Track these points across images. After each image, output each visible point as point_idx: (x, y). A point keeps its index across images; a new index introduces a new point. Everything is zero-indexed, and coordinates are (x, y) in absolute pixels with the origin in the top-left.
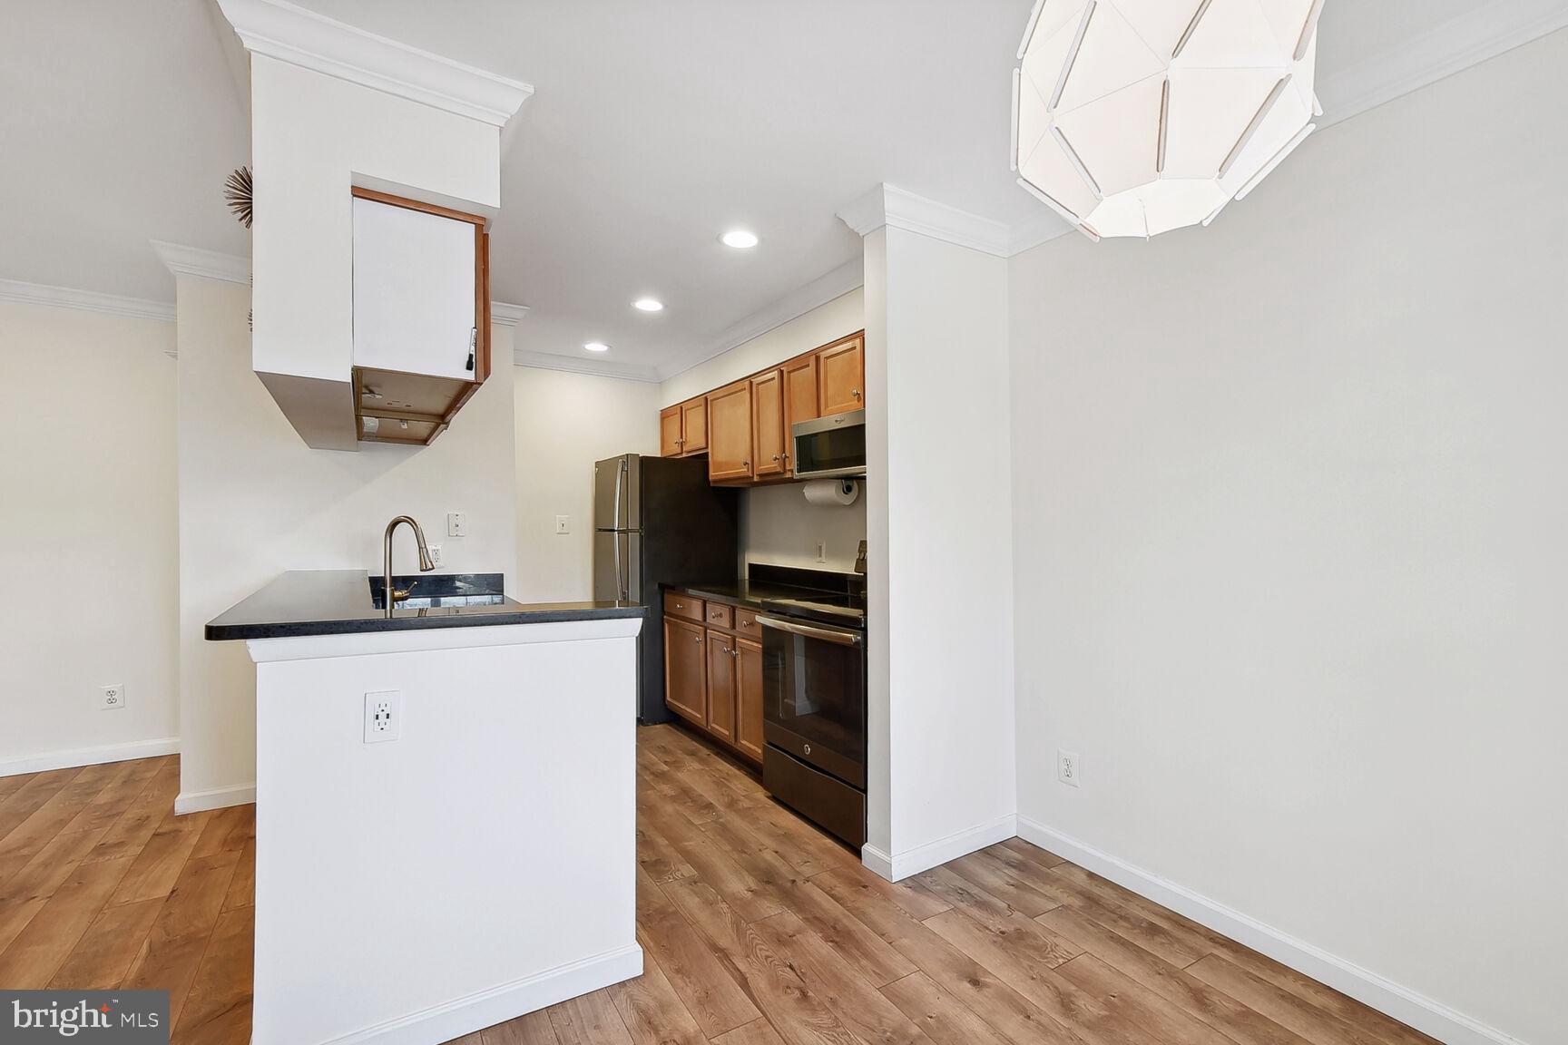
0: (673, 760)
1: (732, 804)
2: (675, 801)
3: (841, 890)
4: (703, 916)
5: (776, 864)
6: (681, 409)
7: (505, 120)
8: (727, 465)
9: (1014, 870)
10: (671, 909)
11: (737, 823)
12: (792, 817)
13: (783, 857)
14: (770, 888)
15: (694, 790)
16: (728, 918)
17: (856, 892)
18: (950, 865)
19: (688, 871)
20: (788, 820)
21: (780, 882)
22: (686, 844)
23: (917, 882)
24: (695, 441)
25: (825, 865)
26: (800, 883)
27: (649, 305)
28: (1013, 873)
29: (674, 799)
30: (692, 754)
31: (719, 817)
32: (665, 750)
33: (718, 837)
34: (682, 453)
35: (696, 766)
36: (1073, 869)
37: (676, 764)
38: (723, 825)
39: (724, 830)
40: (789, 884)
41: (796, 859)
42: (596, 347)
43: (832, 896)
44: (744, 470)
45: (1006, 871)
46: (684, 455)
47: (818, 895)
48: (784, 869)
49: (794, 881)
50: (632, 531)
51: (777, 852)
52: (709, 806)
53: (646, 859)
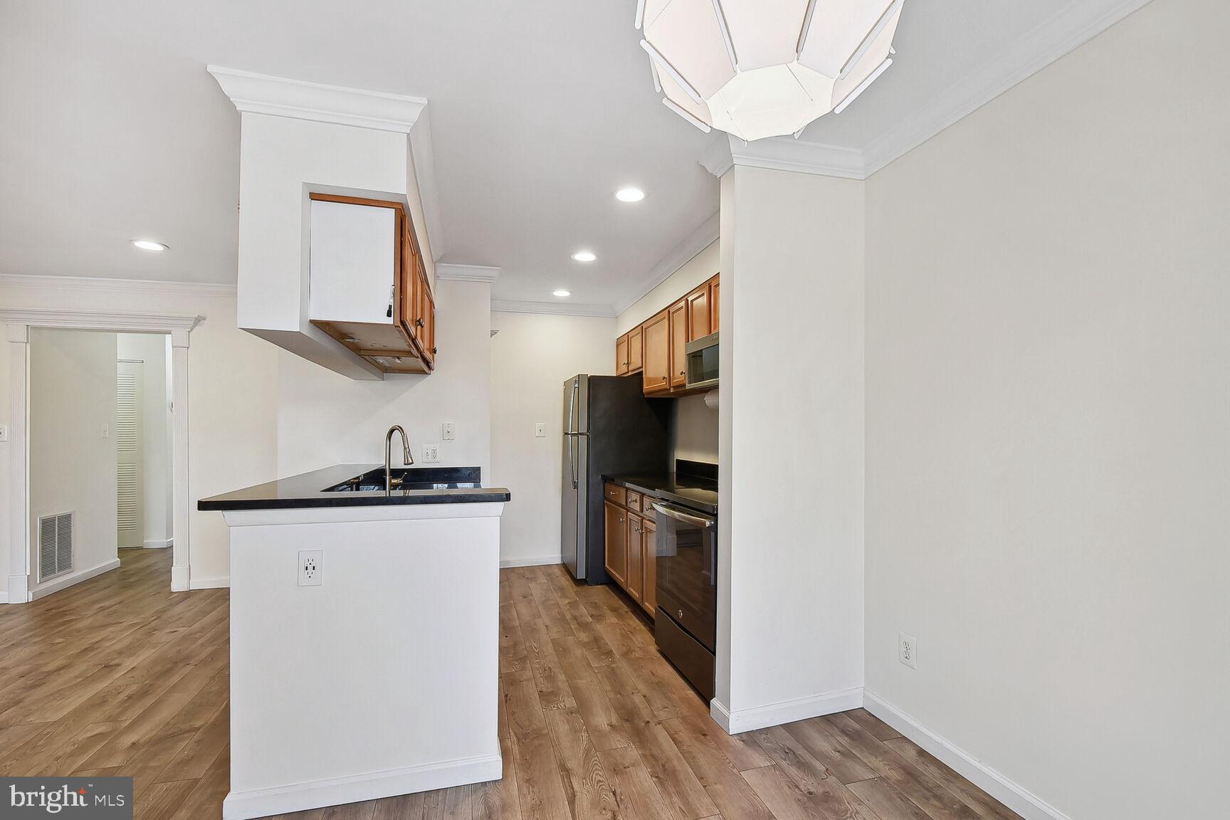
0: (599, 614)
1: (627, 654)
2: (585, 647)
3: (684, 735)
4: (565, 741)
5: (641, 706)
6: (628, 337)
7: (410, 128)
8: (655, 380)
9: (846, 738)
10: (545, 731)
11: (624, 668)
12: (671, 669)
13: (648, 701)
14: (627, 725)
15: (603, 639)
16: (584, 744)
17: (696, 738)
18: (787, 727)
19: (570, 702)
20: (666, 671)
21: (636, 722)
22: (578, 681)
23: (751, 738)
24: (636, 362)
25: (679, 712)
26: (652, 724)
27: (585, 256)
28: (845, 741)
29: (584, 645)
30: (615, 610)
31: (613, 662)
32: (595, 606)
33: (605, 679)
34: (628, 372)
35: (614, 620)
36: (907, 744)
37: (598, 618)
38: (613, 669)
39: (613, 675)
40: (643, 724)
41: (658, 702)
42: (562, 293)
43: (674, 739)
44: (664, 384)
45: (839, 738)
46: (630, 374)
47: (662, 735)
48: (645, 713)
49: (648, 722)
50: (581, 434)
51: (645, 696)
52: (609, 653)
53: (544, 690)
